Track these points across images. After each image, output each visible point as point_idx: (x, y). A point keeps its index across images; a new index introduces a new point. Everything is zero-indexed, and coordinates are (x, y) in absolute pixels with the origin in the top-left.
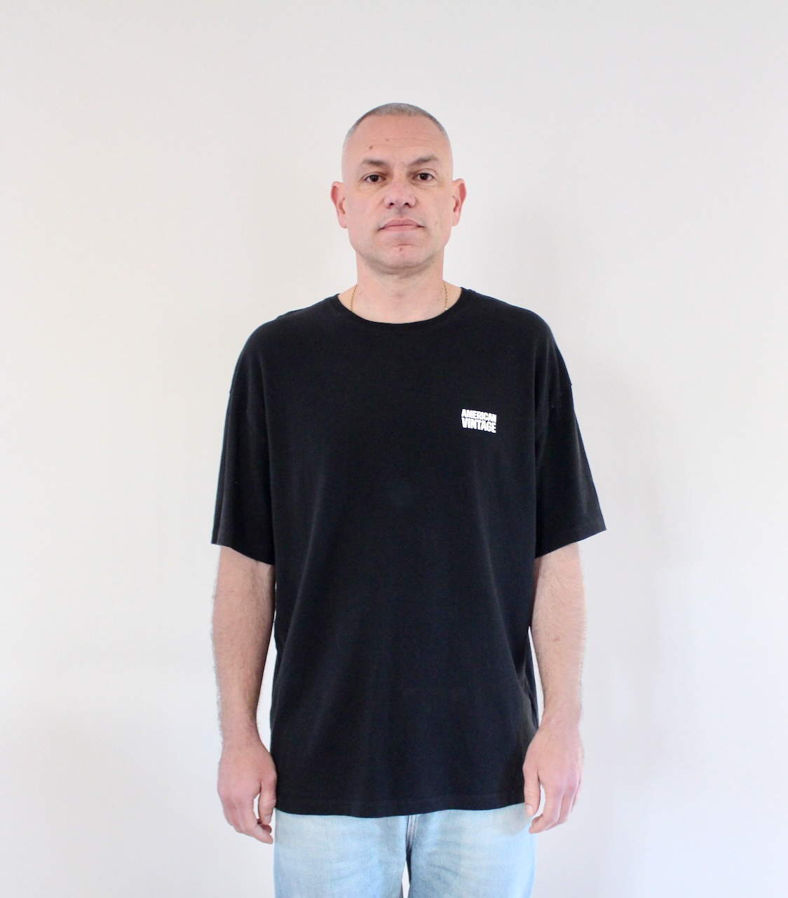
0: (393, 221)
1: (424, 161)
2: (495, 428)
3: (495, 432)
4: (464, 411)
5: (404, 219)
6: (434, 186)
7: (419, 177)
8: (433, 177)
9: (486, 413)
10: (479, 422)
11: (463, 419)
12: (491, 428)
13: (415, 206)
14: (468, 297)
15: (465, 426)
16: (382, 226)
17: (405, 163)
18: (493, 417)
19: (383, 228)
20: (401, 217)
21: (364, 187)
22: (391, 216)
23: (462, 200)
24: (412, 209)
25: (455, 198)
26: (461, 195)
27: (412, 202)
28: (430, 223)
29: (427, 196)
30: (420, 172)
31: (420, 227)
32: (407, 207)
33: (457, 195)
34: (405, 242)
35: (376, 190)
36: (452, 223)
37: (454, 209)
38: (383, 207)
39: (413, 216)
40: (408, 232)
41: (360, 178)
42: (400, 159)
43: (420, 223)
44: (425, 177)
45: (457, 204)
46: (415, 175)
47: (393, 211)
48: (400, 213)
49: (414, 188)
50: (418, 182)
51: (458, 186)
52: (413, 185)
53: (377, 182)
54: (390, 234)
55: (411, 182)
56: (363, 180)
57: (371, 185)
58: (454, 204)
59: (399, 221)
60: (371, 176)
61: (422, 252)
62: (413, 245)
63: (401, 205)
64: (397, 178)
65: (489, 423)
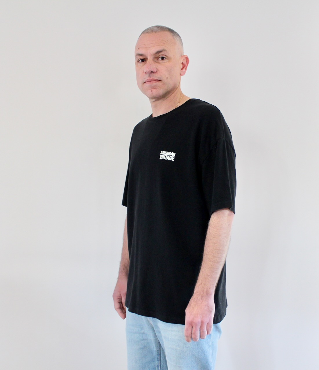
0: (147, 80)
1: (160, 52)
3: (173, 160)
4: (162, 152)
5: (152, 78)
6: (166, 62)
7: (160, 59)
8: (166, 58)
11: (161, 155)
12: (171, 159)
13: (157, 71)
17: (152, 54)
19: (145, 82)
20: (150, 78)
21: (139, 64)
22: (146, 78)
23: (187, 64)
24: (155, 74)
25: (182, 63)
26: (187, 62)
27: (155, 70)
28: (164, 78)
29: (162, 67)
30: (160, 56)
31: (159, 81)
32: (152, 73)
33: (185, 62)
34: (153, 88)
35: (143, 66)
36: (181, 75)
37: (182, 69)
38: (144, 74)
39: (156, 76)
40: (154, 83)
41: (137, 61)
42: (150, 52)
43: (159, 79)
44: (163, 58)
45: (184, 66)
46: (158, 58)
47: (147, 75)
48: (150, 76)
49: (157, 64)
50: (159, 61)
51: (184, 58)
52: (157, 62)
53: (144, 62)
54: (147, 85)
55: (155, 62)
56: (139, 61)
57: (141, 64)
58: (182, 66)
59: (149, 80)
60: (141, 60)
61: (161, 91)
62: (157, 89)
63: (149, 73)
64: (148, 61)
65: (171, 157)
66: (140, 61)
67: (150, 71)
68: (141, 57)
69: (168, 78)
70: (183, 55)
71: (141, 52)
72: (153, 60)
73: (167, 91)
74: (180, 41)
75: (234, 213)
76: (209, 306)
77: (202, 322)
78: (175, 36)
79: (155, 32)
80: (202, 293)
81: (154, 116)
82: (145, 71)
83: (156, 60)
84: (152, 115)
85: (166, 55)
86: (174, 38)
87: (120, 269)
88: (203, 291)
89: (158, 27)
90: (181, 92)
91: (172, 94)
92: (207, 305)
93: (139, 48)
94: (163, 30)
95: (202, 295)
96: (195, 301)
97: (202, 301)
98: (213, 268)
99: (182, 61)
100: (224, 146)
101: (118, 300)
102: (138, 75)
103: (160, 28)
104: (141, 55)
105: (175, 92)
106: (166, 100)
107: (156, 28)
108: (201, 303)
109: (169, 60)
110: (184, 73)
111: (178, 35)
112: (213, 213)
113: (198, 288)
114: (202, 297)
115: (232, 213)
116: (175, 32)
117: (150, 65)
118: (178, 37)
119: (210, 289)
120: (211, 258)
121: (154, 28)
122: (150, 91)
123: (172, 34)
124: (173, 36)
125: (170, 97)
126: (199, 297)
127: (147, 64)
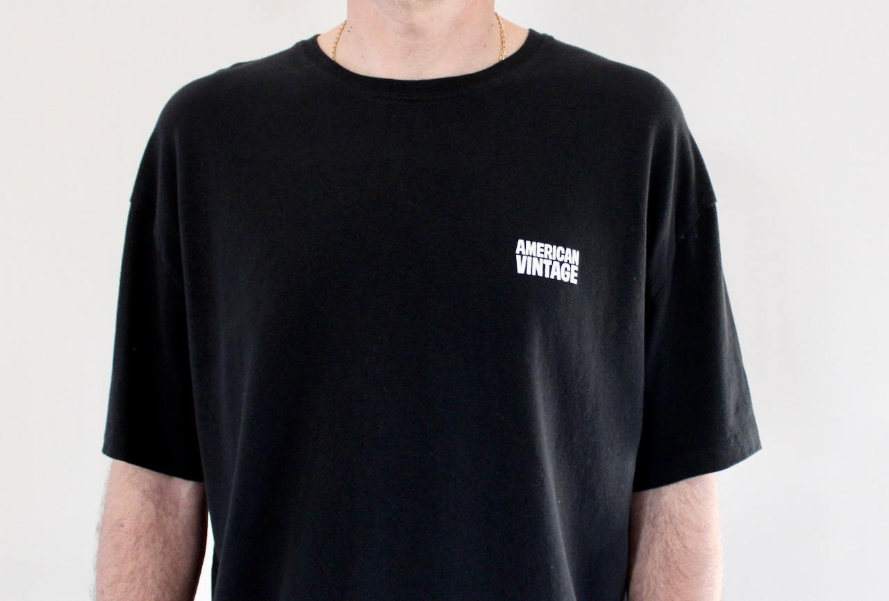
2: (576, 275)
3: (575, 282)
4: (521, 242)
9: (561, 248)
10: (548, 263)
11: (518, 257)
12: (569, 274)
14: (537, 44)
15: (521, 270)
18: (574, 256)
65: (567, 267)
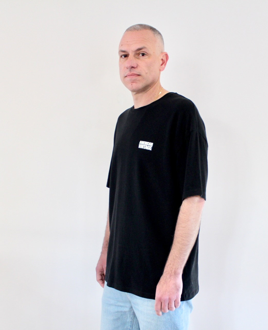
0: (128, 74)
5: (132, 73)
6: (146, 58)
7: (141, 55)
8: (146, 55)
10: (145, 146)
11: (139, 144)
13: (137, 67)
16: (125, 76)
17: (133, 50)
19: (126, 76)
20: (131, 72)
21: (122, 59)
22: (127, 72)
23: (167, 60)
24: (135, 69)
25: (162, 60)
26: (166, 58)
27: (135, 66)
28: (143, 73)
29: (142, 63)
30: (141, 53)
31: (139, 75)
32: (133, 68)
33: (164, 59)
34: (133, 82)
35: (125, 61)
36: (160, 70)
37: (162, 65)
38: (126, 68)
39: (135, 71)
40: (134, 78)
41: (120, 56)
42: (131, 49)
43: (139, 74)
44: (143, 55)
45: (164, 63)
46: (139, 54)
47: (128, 70)
48: (130, 71)
49: (137, 60)
50: (139, 57)
51: (164, 55)
52: (138, 58)
53: (126, 58)
54: (128, 79)
55: (136, 58)
56: (121, 56)
57: (123, 59)
58: (161, 62)
59: (130, 74)
60: (124, 55)
61: (140, 85)
62: (136, 83)
63: (130, 68)
64: (130, 56)
65: (149, 146)
66: (123, 57)
67: (130, 66)
68: (124, 53)
69: (147, 73)
70: (163, 52)
71: (124, 49)
72: (134, 56)
73: (146, 85)
74: (161, 39)
75: (205, 200)
76: (176, 285)
77: (170, 299)
78: (156, 35)
79: (138, 30)
80: (171, 273)
81: (136, 108)
82: (126, 66)
83: (137, 56)
84: (133, 107)
85: (146, 52)
86: (155, 36)
87: (103, 244)
88: (171, 271)
89: (141, 25)
90: (160, 86)
91: (151, 88)
92: (175, 284)
93: (122, 45)
94: (145, 29)
95: (170, 274)
96: (164, 279)
97: (170, 280)
98: (181, 250)
99: (161, 58)
100: (197, 138)
101: (100, 273)
102: (120, 69)
103: (142, 27)
104: (124, 52)
105: (154, 87)
106: (146, 93)
107: (139, 27)
108: (169, 282)
109: (149, 56)
110: (163, 69)
111: (160, 33)
112: (184, 199)
113: (167, 268)
114: (170, 276)
115: (203, 200)
116: (157, 31)
117: (132, 60)
118: (159, 35)
119: (178, 269)
120: (180, 241)
121: (137, 26)
122: (130, 84)
123: (153, 32)
124: (154, 34)
125: (150, 90)
126: (168, 276)
127: (128, 60)
